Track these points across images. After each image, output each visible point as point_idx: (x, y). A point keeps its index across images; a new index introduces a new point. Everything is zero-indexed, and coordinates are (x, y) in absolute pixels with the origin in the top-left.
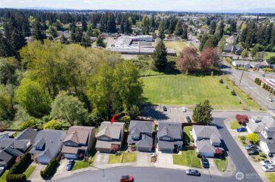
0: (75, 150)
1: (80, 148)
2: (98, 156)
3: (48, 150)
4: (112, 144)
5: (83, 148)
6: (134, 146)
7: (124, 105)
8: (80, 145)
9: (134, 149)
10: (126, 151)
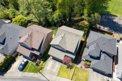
0: (28, 53)
1: (33, 52)
2: (50, 62)
3: (7, 45)
4: (65, 56)
5: (35, 52)
6: (88, 63)
7: (86, 11)
8: (33, 49)
9: (88, 66)
10: (79, 66)
